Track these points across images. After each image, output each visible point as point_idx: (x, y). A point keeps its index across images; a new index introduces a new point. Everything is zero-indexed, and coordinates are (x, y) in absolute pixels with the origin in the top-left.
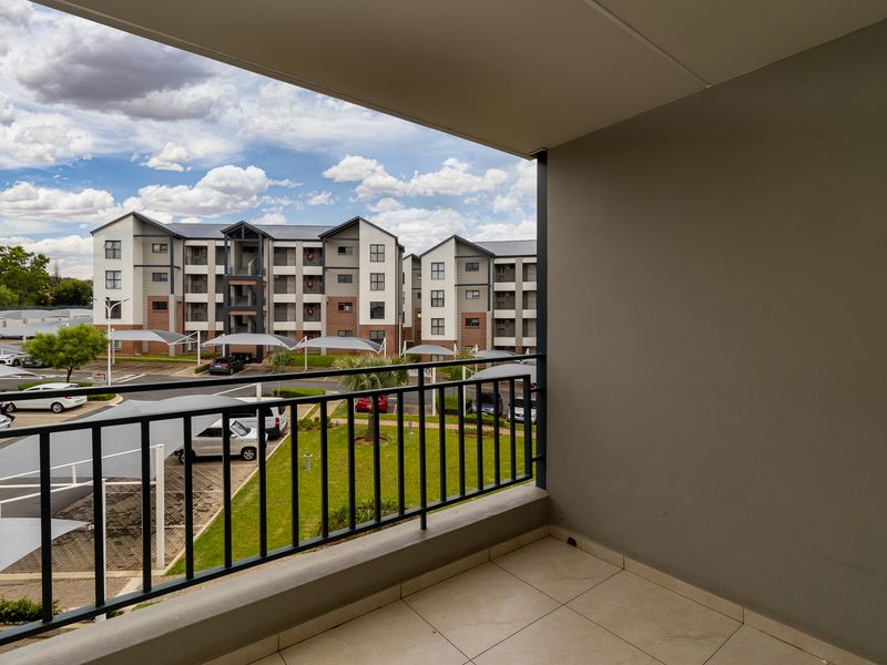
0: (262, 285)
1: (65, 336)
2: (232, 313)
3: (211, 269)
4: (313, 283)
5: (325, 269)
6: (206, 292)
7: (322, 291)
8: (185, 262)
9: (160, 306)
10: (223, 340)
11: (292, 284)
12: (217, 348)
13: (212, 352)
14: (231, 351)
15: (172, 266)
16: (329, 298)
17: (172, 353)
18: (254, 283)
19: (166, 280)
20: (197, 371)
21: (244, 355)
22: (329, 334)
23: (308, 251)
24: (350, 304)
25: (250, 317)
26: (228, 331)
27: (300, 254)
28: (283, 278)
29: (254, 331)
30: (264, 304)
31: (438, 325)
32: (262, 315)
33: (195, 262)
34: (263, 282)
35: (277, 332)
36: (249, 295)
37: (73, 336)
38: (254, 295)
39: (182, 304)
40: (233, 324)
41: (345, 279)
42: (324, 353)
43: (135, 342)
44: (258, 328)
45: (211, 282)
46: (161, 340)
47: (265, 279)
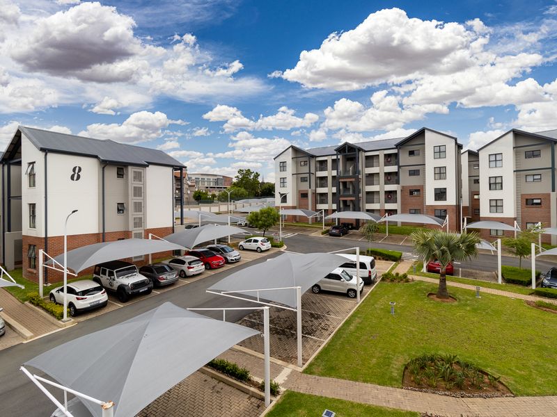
0: (358, 180)
1: (262, 213)
2: (341, 199)
3: (329, 173)
4: (391, 177)
5: (399, 167)
6: (327, 187)
7: (398, 182)
8: (316, 170)
9: (304, 195)
10: (337, 215)
11: (377, 179)
12: (333, 220)
13: (330, 222)
14: (341, 222)
15: (310, 173)
16: (403, 187)
17: (310, 222)
18: (353, 180)
19: (307, 181)
20: (323, 233)
21: (348, 224)
22: (403, 212)
23: (387, 156)
24: (418, 191)
25: (352, 201)
26: (339, 210)
27: (382, 159)
28: (371, 175)
29: (354, 210)
30: (359, 193)
31: (496, 205)
32: (358, 199)
33: (321, 170)
34: (358, 178)
35: (368, 211)
36: (351, 187)
37: (265, 213)
38: (353, 187)
39: (315, 194)
40: (341, 206)
41: (414, 173)
42: (399, 225)
43: (293, 216)
44: (357, 208)
45: (330, 180)
46: (305, 215)
47: (360, 177)
